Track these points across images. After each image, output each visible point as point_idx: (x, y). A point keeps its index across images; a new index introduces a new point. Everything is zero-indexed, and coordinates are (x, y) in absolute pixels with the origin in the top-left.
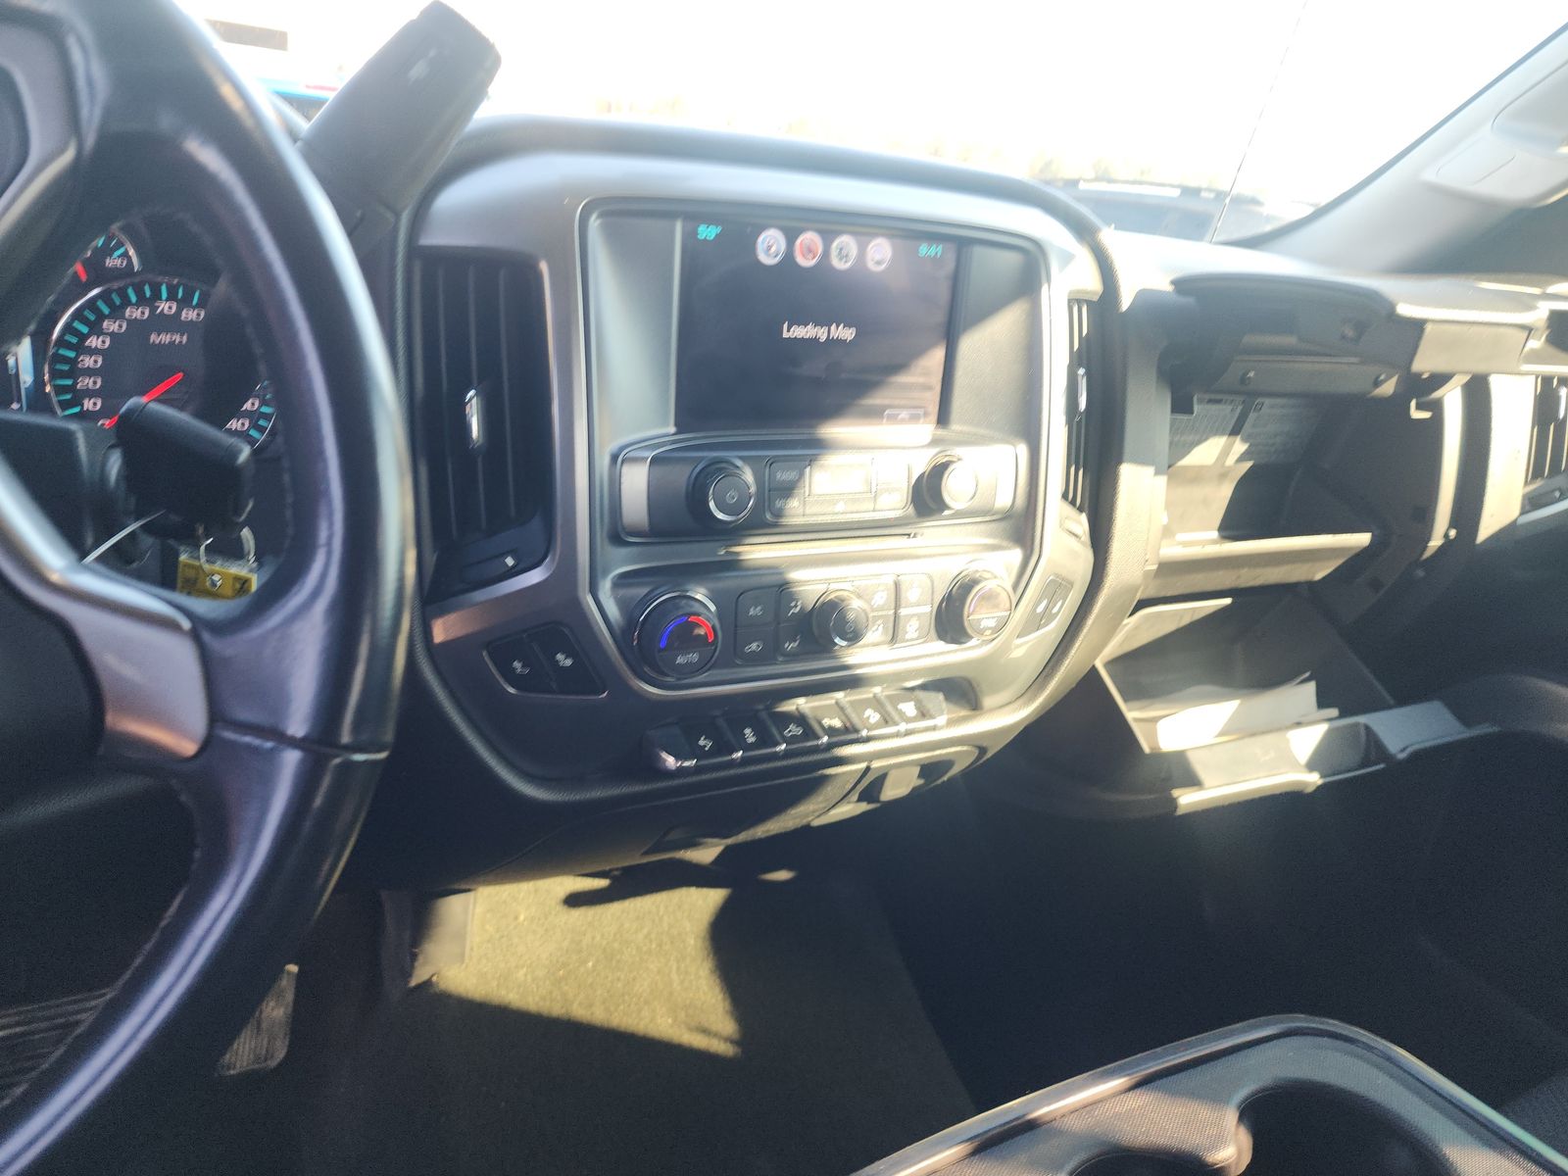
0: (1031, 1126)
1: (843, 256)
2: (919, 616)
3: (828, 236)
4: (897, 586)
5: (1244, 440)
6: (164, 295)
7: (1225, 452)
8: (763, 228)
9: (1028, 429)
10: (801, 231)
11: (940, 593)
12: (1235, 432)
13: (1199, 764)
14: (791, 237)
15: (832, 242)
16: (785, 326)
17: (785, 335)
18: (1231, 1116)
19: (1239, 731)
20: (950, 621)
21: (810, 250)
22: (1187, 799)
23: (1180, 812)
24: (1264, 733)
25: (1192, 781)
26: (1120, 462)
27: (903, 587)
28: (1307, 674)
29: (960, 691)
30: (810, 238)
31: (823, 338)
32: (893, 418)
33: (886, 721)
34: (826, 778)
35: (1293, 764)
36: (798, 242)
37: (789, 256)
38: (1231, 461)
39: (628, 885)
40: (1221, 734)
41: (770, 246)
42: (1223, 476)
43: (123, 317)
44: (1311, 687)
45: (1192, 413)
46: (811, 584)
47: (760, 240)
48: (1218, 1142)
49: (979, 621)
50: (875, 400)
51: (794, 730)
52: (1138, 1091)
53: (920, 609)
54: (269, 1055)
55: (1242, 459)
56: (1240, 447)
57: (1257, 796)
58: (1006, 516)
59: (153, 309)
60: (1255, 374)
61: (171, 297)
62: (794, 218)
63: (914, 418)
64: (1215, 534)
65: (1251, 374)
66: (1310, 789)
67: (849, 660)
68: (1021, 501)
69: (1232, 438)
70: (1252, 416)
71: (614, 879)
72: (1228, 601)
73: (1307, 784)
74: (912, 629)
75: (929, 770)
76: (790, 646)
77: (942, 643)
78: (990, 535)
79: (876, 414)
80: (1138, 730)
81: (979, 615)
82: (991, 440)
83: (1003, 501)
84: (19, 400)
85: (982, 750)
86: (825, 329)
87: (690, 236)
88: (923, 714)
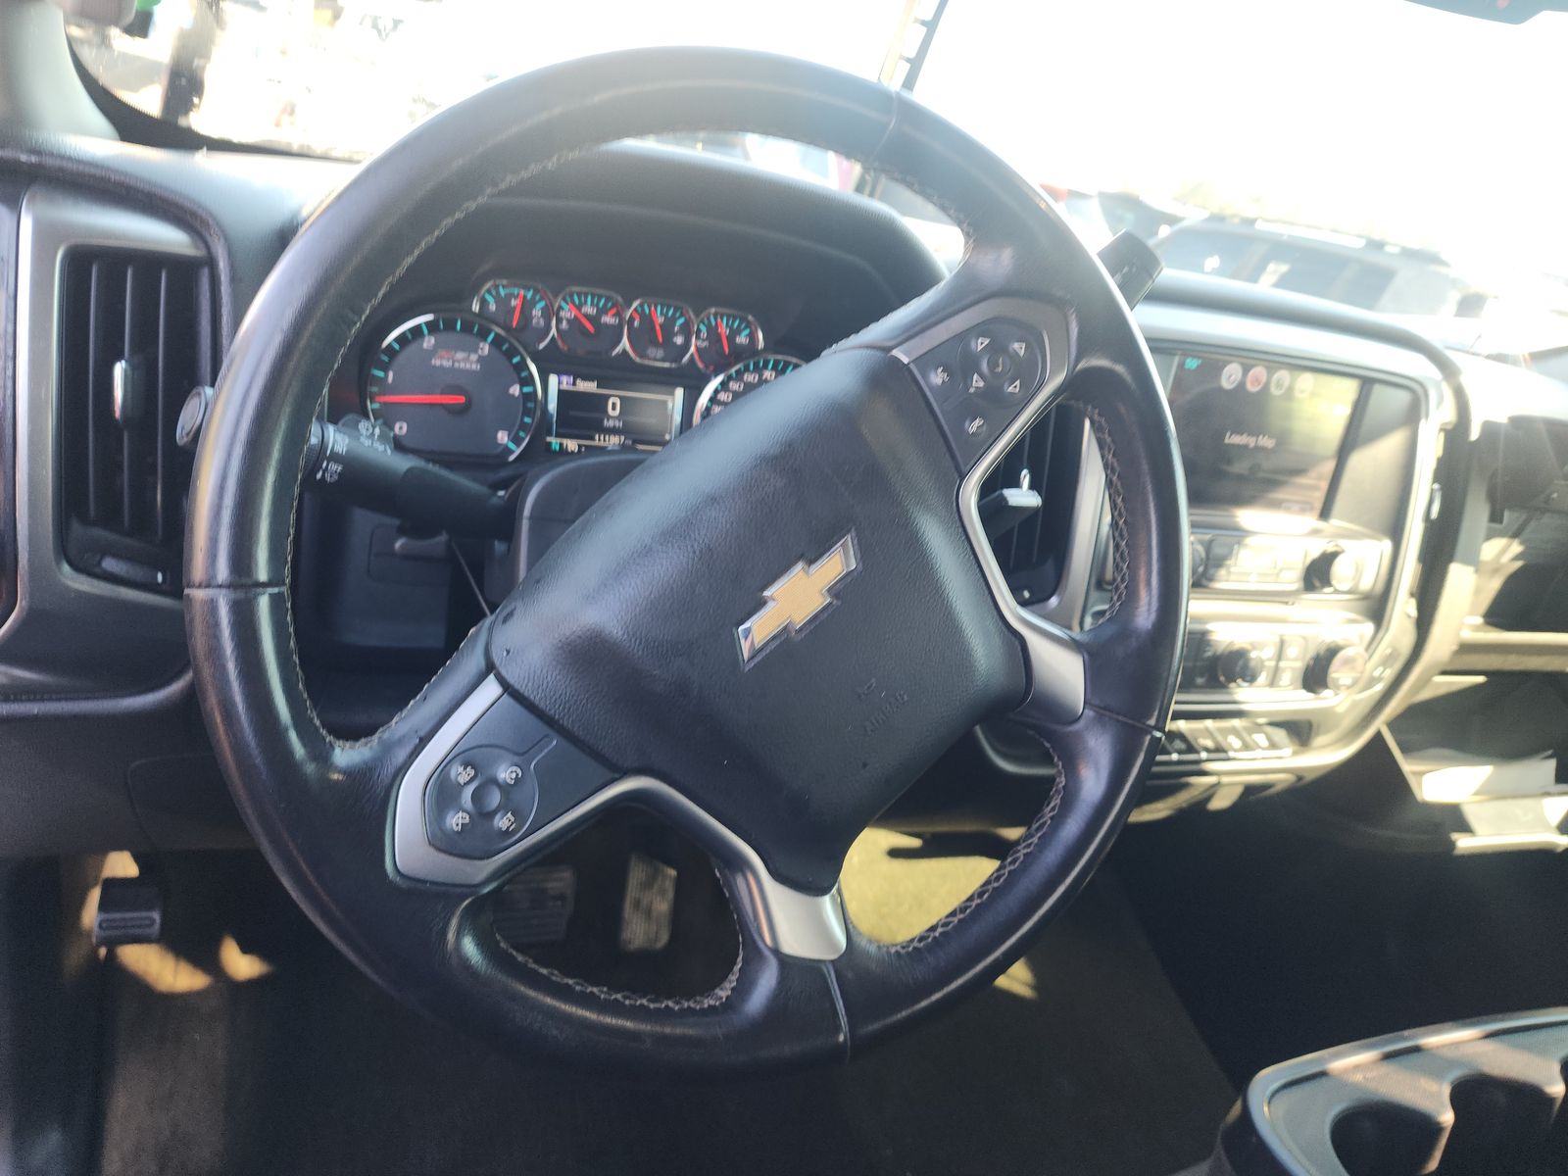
0: (1417, 1049)
1: (1279, 385)
2: (1293, 669)
3: (1271, 370)
4: (1282, 643)
5: (1521, 543)
6: (770, 366)
7: (1504, 551)
8: (1226, 363)
9: (1396, 532)
10: (1253, 366)
11: (1311, 653)
12: (1515, 535)
13: (1471, 813)
14: (1246, 369)
15: (1274, 373)
16: (1228, 434)
17: (1227, 441)
18: (1556, 1068)
19: (1492, 793)
20: (1315, 676)
21: (1257, 380)
22: (1464, 843)
23: (1457, 852)
24: (1514, 797)
25: (1465, 828)
26: (1450, 559)
27: (1286, 645)
28: (1550, 752)
29: (1300, 730)
30: (1259, 371)
31: (1252, 445)
32: (1288, 509)
33: (1246, 747)
34: (1186, 785)
35: (1546, 826)
36: (1251, 372)
37: (1241, 385)
38: (1505, 559)
39: (936, 847)
40: (1476, 794)
41: (1230, 376)
42: (1496, 571)
43: (742, 380)
44: (1552, 764)
45: (1501, 522)
46: (1224, 636)
47: (1226, 369)
48: (1552, 1083)
49: (1338, 679)
50: (1279, 495)
51: (1179, 744)
52: (1487, 1041)
53: (1295, 663)
54: (656, 940)
55: (1516, 558)
56: (1516, 548)
57: (1516, 848)
58: (1366, 597)
59: (761, 376)
60: (1558, 497)
61: (774, 368)
62: (1249, 356)
63: (1303, 511)
64: (1480, 620)
65: (1555, 495)
66: (1560, 850)
67: (1237, 697)
68: (1380, 587)
69: (1511, 540)
70: (1533, 524)
71: (925, 841)
72: (1481, 679)
73: (1558, 846)
74: (1286, 678)
75: (1250, 790)
76: (1200, 681)
77: (1304, 691)
78: (1351, 611)
79: (1276, 505)
80: (1412, 781)
81: (1338, 673)
82: (1364, 536)
83: (1366, 584)
84: (670, 433)
85: (1300, 778)
86: (1254, 439)
87: (1181, 366)
88: (1273, 745)
